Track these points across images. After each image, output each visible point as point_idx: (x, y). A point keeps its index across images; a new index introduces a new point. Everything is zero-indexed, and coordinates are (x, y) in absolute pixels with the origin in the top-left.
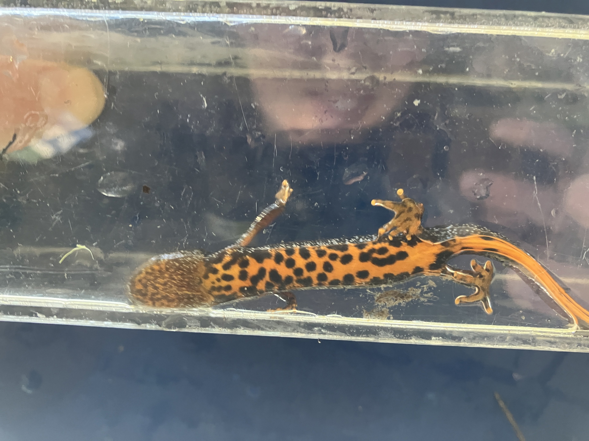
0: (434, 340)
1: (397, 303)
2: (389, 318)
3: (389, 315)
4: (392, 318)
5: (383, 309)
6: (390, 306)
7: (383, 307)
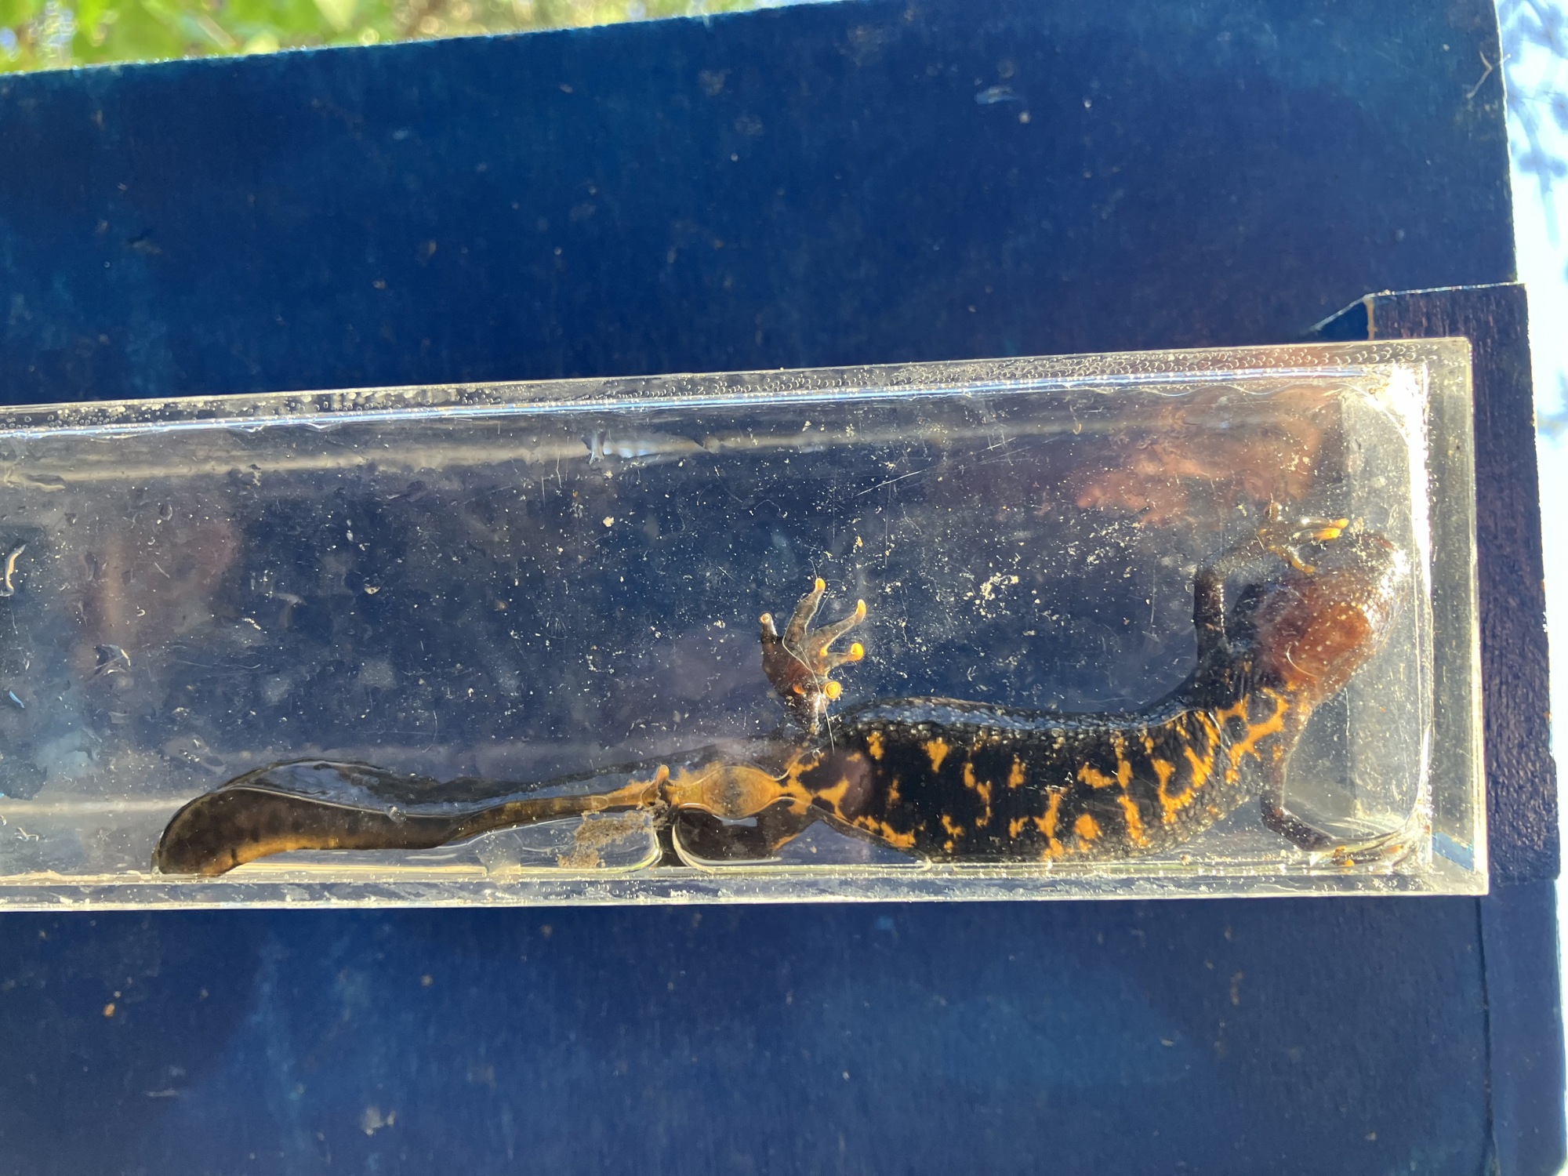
0: (674, 897)
1: (608, 840)
2: (599, 865)
3: (598, 861)
4: (603, 864)
5: (589, 851)
6: (599, 846)
7: (587, 848)
